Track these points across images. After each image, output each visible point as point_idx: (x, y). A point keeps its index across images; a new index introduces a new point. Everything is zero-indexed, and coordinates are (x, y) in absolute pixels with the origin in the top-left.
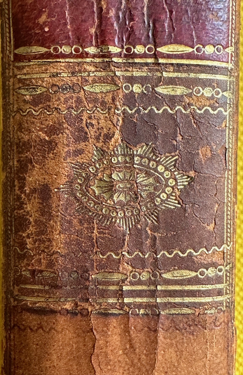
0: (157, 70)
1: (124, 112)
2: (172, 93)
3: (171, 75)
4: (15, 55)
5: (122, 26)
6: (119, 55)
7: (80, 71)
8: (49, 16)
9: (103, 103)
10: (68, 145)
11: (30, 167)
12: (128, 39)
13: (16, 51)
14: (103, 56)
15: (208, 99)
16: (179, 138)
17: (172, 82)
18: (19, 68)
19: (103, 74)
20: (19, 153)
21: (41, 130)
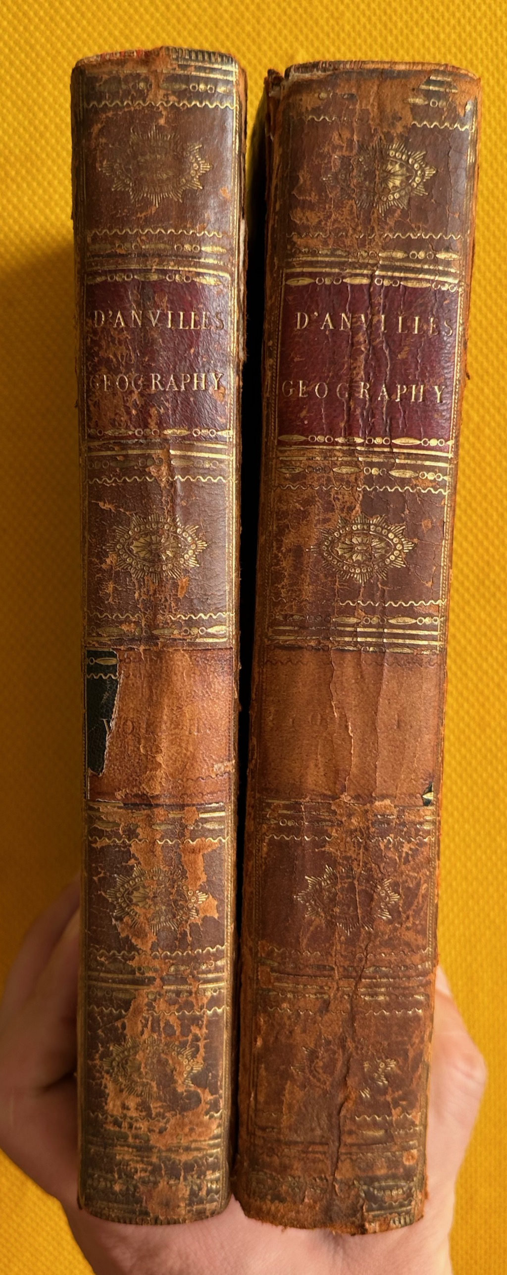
0: (392, 458)
1: (364, 489)
2: (403, 476)
3: (403, 462)
4: (279, 441)
5: (366, 421)
6: (362, 445)
7: (331, 456)
8: (308, 412)
9: (348, 483)
10: (318, 515)
11: (287, 531)
12: (370, 432)
13: (280, 438)
14: (350, 445)
15: (431, 481)
16: (407, 512)
17: (403, 467)
18: (281, 451)
19: (349, 459)
20: (279, 520)
21: (298, 501)
